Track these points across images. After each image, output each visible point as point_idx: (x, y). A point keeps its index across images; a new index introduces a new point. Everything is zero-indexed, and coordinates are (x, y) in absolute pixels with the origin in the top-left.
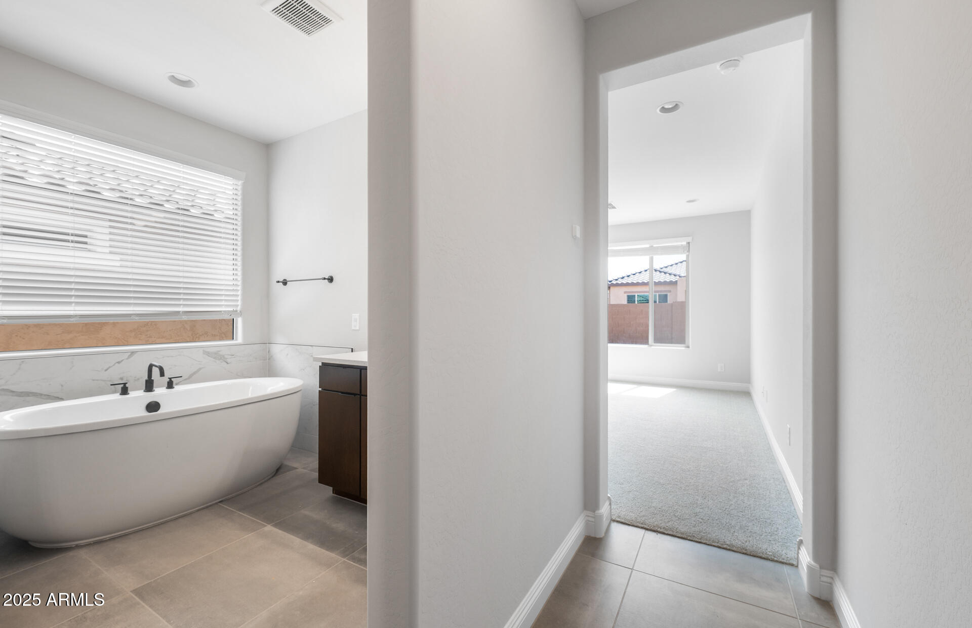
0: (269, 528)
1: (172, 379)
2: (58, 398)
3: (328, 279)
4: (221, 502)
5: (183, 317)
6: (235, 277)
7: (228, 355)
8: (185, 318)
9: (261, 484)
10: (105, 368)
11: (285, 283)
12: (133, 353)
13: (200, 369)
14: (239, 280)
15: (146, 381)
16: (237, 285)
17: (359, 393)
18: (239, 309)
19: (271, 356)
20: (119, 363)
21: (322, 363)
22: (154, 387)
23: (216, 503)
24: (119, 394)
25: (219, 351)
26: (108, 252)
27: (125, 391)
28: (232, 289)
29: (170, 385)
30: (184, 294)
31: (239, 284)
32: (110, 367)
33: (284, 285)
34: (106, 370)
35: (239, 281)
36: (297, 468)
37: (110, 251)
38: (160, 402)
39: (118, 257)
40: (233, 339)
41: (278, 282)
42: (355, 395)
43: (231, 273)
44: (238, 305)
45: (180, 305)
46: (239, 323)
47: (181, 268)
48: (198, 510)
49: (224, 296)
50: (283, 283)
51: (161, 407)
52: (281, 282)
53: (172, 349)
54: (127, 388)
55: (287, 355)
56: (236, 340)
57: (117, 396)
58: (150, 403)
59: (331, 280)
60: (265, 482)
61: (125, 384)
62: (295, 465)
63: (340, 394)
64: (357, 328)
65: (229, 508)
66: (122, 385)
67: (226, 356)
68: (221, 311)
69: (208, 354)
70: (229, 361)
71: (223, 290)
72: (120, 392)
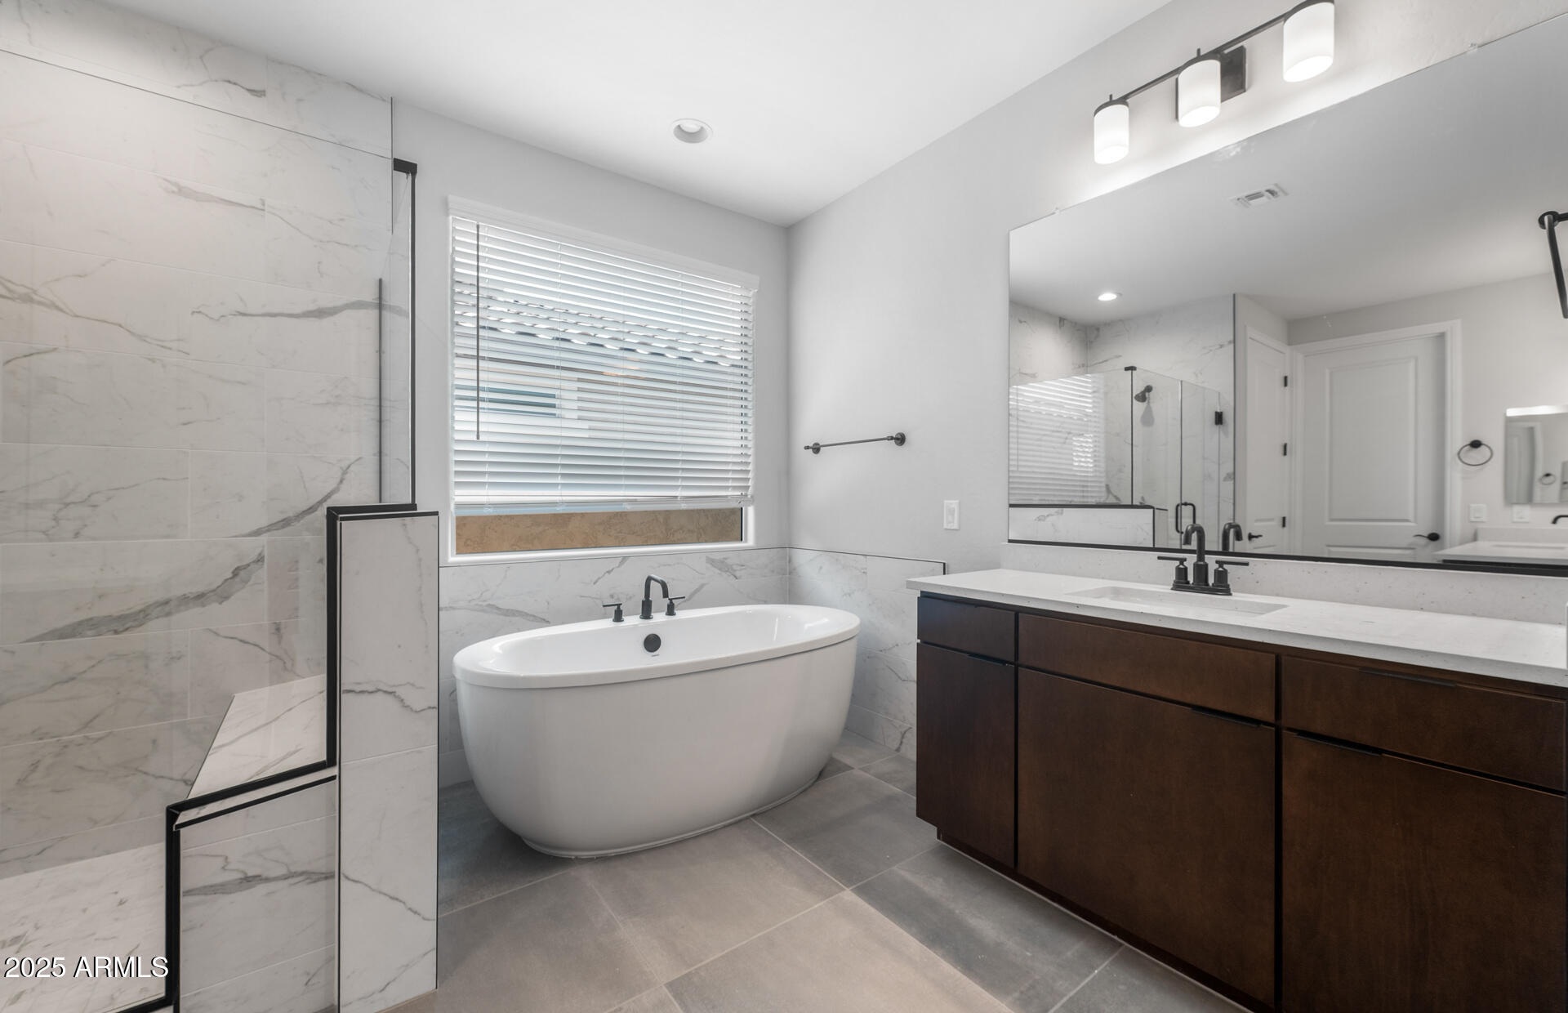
0: (848, 896)
1: (673, 601)
2: (544, 620)
3: (896, 439)
4: (753, 816)
5: (683, 505)
6: (744, 443)
7: (737, 564)
8: (684, 506)
9: (805, 791)
10: (595, 579)
11: (816, 449)
12: (625, 558)
13: (702, 586)
14: (749, 446)
15: (643, 602)
16: (747, 455)
17: (1013, 660)
18: (750, 492)
19: (794, 569)
20: (609, 572)
21: (922, 592)
22: (653, 610)
23: (747, 818)
24: (612, 619)
25: (726, 559)
26: (576, 418)
27: (618, 617)
28: (739, 461)
29: (671, 611)
30: (683, 469)
31: (749, 453)
32: (599, 578)
33: (815, 453)
34: (595, 583)
35: (750, 448)
36: (853, 768)
37: (579, 416)
38: (659, 636)
39: (586, 425)
40: (742, 540)
41: (807, 448)
42: (1004, 662)
43: (739, 435)
44: (748, 487)
45: (678, 486)
46: (750, 514)
47: (678, 431)
48: (725, 827)
49: (730, 473)
50: (813, 449)
51: (662, 644)
52: (811, 448)
53: (670, 554)
54: (621, 611)
55: (821, 568)
56: (746, 541)
57: (608, 623)
58: (649, 636)
59: (900, 440)
60: (810, 787)
61: (619, 605)
62: (848, 761)
63: (967, 655)
64: (955, 526)
65: (769, 832)
66: (616, 607)
67: (735, 567)
68: (726, 496)
69: (711, 562)
70: (738, 574)
71: (729, 463)
72: (613, 617)
